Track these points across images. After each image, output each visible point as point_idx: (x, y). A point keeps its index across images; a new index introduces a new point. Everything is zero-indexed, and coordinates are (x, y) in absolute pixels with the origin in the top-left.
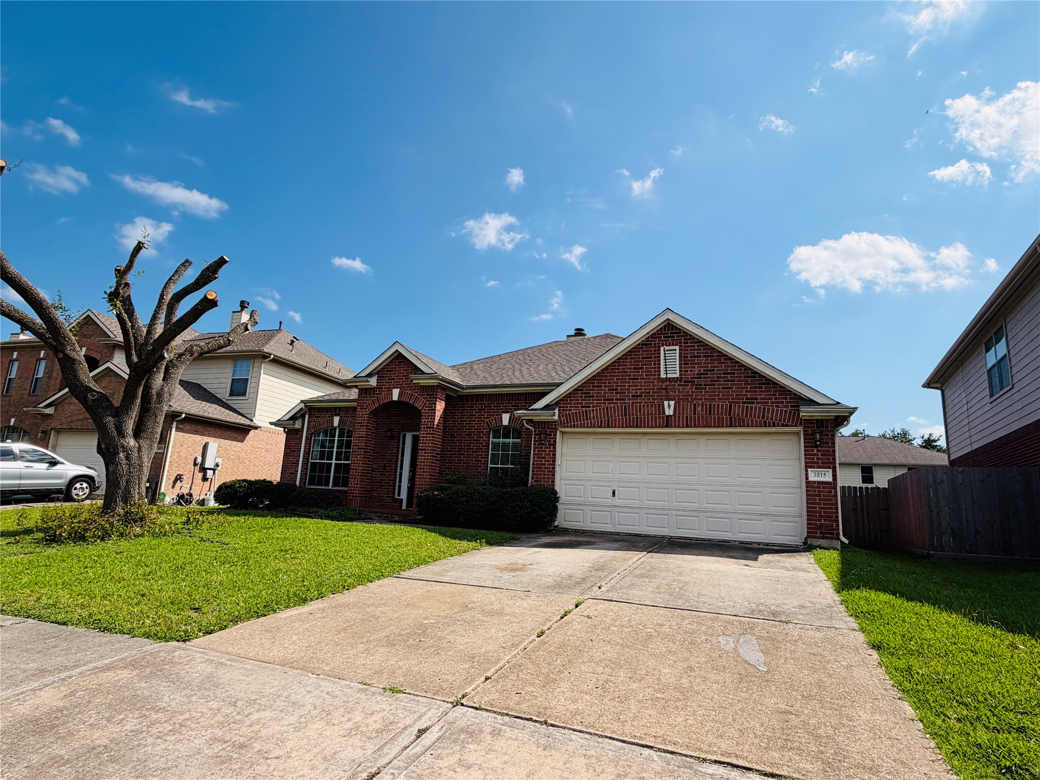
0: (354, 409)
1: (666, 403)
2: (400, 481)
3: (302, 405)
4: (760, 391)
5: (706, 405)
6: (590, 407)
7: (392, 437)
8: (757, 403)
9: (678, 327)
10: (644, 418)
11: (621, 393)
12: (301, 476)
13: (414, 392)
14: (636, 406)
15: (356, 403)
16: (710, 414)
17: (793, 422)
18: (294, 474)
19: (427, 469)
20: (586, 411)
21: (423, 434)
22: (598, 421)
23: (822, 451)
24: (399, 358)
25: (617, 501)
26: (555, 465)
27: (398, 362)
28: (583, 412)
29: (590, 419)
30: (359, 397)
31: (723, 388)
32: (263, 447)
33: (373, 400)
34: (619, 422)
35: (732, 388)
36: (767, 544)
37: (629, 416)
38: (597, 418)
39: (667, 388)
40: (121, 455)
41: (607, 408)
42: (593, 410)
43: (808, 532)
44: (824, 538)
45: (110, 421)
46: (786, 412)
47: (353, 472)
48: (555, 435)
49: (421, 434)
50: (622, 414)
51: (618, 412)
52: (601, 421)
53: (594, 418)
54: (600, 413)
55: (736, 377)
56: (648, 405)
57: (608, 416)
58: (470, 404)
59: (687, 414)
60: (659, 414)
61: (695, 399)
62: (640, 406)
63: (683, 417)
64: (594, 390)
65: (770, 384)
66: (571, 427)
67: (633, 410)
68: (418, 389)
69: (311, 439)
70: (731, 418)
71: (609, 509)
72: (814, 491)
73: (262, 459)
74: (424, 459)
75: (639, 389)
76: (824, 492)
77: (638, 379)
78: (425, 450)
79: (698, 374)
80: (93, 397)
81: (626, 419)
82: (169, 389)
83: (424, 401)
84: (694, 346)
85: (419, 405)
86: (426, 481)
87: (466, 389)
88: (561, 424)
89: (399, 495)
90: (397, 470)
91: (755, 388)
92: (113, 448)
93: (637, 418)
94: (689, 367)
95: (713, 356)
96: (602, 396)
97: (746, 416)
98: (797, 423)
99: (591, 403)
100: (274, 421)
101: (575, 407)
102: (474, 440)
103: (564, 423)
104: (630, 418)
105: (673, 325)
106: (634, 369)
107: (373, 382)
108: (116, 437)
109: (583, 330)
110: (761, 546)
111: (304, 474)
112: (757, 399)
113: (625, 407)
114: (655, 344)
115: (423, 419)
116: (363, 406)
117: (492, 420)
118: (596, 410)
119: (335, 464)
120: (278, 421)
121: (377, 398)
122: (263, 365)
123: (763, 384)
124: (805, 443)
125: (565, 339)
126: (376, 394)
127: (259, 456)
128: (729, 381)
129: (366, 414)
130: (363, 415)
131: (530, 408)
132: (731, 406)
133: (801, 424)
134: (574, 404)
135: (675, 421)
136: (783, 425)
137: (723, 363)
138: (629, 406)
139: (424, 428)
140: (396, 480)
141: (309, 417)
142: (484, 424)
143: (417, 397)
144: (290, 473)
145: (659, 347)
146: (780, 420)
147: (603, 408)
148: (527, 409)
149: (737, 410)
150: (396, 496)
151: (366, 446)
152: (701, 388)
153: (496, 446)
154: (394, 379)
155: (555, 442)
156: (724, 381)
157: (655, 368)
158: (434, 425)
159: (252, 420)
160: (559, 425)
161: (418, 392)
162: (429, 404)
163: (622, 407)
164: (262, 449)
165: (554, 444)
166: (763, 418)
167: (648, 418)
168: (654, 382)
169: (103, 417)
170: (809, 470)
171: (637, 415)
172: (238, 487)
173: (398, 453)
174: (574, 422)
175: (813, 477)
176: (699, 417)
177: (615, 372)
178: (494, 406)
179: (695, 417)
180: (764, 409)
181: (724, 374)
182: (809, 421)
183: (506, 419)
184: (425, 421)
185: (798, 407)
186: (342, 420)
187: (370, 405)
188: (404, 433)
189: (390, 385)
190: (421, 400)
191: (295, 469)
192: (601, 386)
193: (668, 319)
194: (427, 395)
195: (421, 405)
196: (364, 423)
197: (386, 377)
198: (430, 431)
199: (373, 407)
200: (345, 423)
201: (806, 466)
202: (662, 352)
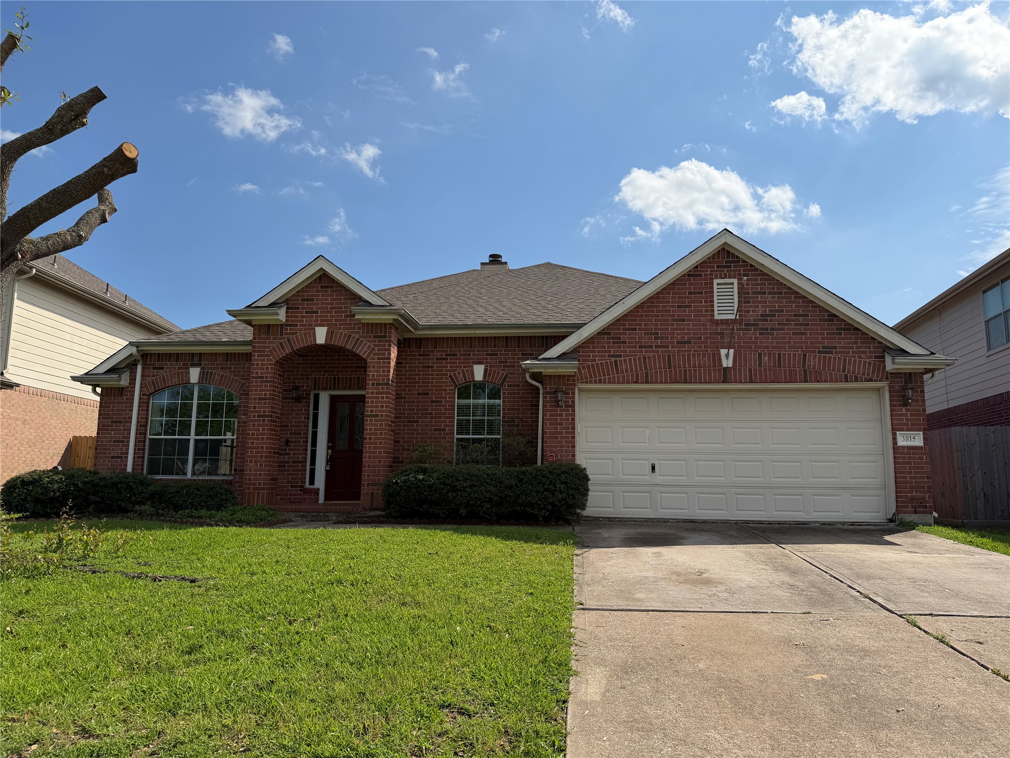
0: (247, 357)
1: (723, 352)
2: (313, 463)
3: (134, 350)
4: (839, 338)
5: (774, 354)
6: (620, 356)
7: (298, 399)
8: (836, 352)
9: (737, 254)
10: (695, 371)
11: (662, 338)
12: (134, 461)
13: (353, 333)
14: (684, 356)
15: (250, 348)
16: (780, 366)
17: (878, 376)
18: (121, 457)
19: (381, 443)
20: (616, 362)
21: (372, 393)
22: (632, 375)
23: (913, 410)
24: (323, 280)
25: (658, 478)
26: (574, 433)
27: (322, 287)
28: (611, 363)
29: (622, 372)
30: (254, 338)
31: (794, 334)
33: (281, 344)
34: (661, 376)
35: (805, 334)
36: (853, 524)
37: (675, 368)
39: (723, 333)
42: (625, 360)
43: (897, 507)
44: (916, 513)
46: (870, 363)
47: (252, 452)
48: (574, 393)
49: (368, 393)
50: (665, 365)
51: (660, 363)
52: (637, 375)
53: (627, 371)
54: (636, 365)
55: (811, 320)
56: (699, 355)
57: (646, 368)
58: (424, 351)
59: (750, 366)
60: (715, 366)
61: (760, 347)
62: (689, 355)
63: (745, 370)
64: (625, 334)
65: (850, 329)
66: (596, 382)
67: (679, 360)
68: (359, 328)
69: (148, 403)
70: (805, 371)
71: (648, 489)
72: (904, 458)
74: (375, 430)
75: (686, 334)
76: (914, 458)
77: (684, 320)
78: (377, 416)
79: (762, 315)
81: (671, 372)
83: (370, 346)
84: (757, 280)
85: (362, 351)
86: (380, 462)
87: (422, 329)
88: (582, 378)
89: (312, 482)
90: (307, 446)
91: (833, 334)
93: (685, 371)
94: (751, 307)
95: (781, 293)
96: (636, 342)
97: (823, 369)
98: (882, 376)
99: (622, 351)
100: (80, 372)
101: (600, 356)
102: (432, 402)
103: (586, 378)
104: (675, 371)
105: (728, 252)
106: (679, 307)
107: (282, 315)
109: (500, 256)
110: (846, 527)
111: (138, 457)
112: (835, 348)
113: (669, 357)
114: (706, 275)
115: (370, 371)
116: (264, 351)
117: (459, 373)
118: (630, 360)
119: (196, 441)
120: (86, 374)
121: (289, 340)
123: (843, 329)
124: (891, 401)
125: (479, 267)
126: (286, 334)
128: (801, 325)
129: (271, 364)
130: (263, 368)
131: (541, 357)
132: (805, 356)
133: (887, 378)
134: (599, 352)
135: (735, 375)
136: (866, 380)
137: (792, 302)
138: (674, 356)
139: (373, 384)
140: (305, 462)
141: (143, 369)
142: (446, 378)
143: (358, 339)
144: (112, 457)
145: (712, 279)
146: (863, 374)
147: (639, 358)
148: (536, 359)
149: (813, 361)
150: (307, 486)
151: (272, 412)
152: (767, 334)
153: (463, 410)
154: (317, 312)
155: (573, 402)
156: (795, 325)
157: (707, 306)
158: (388, 380)
160: (578, 380)
161: (359, 333)
162: (379, 350)
163: (664, 356)
164: (18, 419)
165: (573, 406)
166: (844, 371)
167: (700, 370)
168: (705, 325)
170: (898, 433)
171: (684, 366)
173: (308, 423)
174: (600, 376)
175: (901, 442)
176: (765, 370)
177: (653, 311)
178: (460, 355)
179: (760, 370)
180: (845, 360)
181: (795, 315)
182: (895, 375)
183: (479, 373)
184: (373, 375)
185: (884, 357)
186: (211, 373)
187: (276, 351)
188: (316, 392)
189: (311, 321)
190: (366, 344)
191: (122, 450)
192: (635, 329)
193: (726, 243)
194: (375, 337)
195: (365, 352)
196: (267, 377)
197: (303, 308)
198: (383, 388)
199: (282, 353)
200: (210, 378)
201: (893, 429)
202: (715, 286)
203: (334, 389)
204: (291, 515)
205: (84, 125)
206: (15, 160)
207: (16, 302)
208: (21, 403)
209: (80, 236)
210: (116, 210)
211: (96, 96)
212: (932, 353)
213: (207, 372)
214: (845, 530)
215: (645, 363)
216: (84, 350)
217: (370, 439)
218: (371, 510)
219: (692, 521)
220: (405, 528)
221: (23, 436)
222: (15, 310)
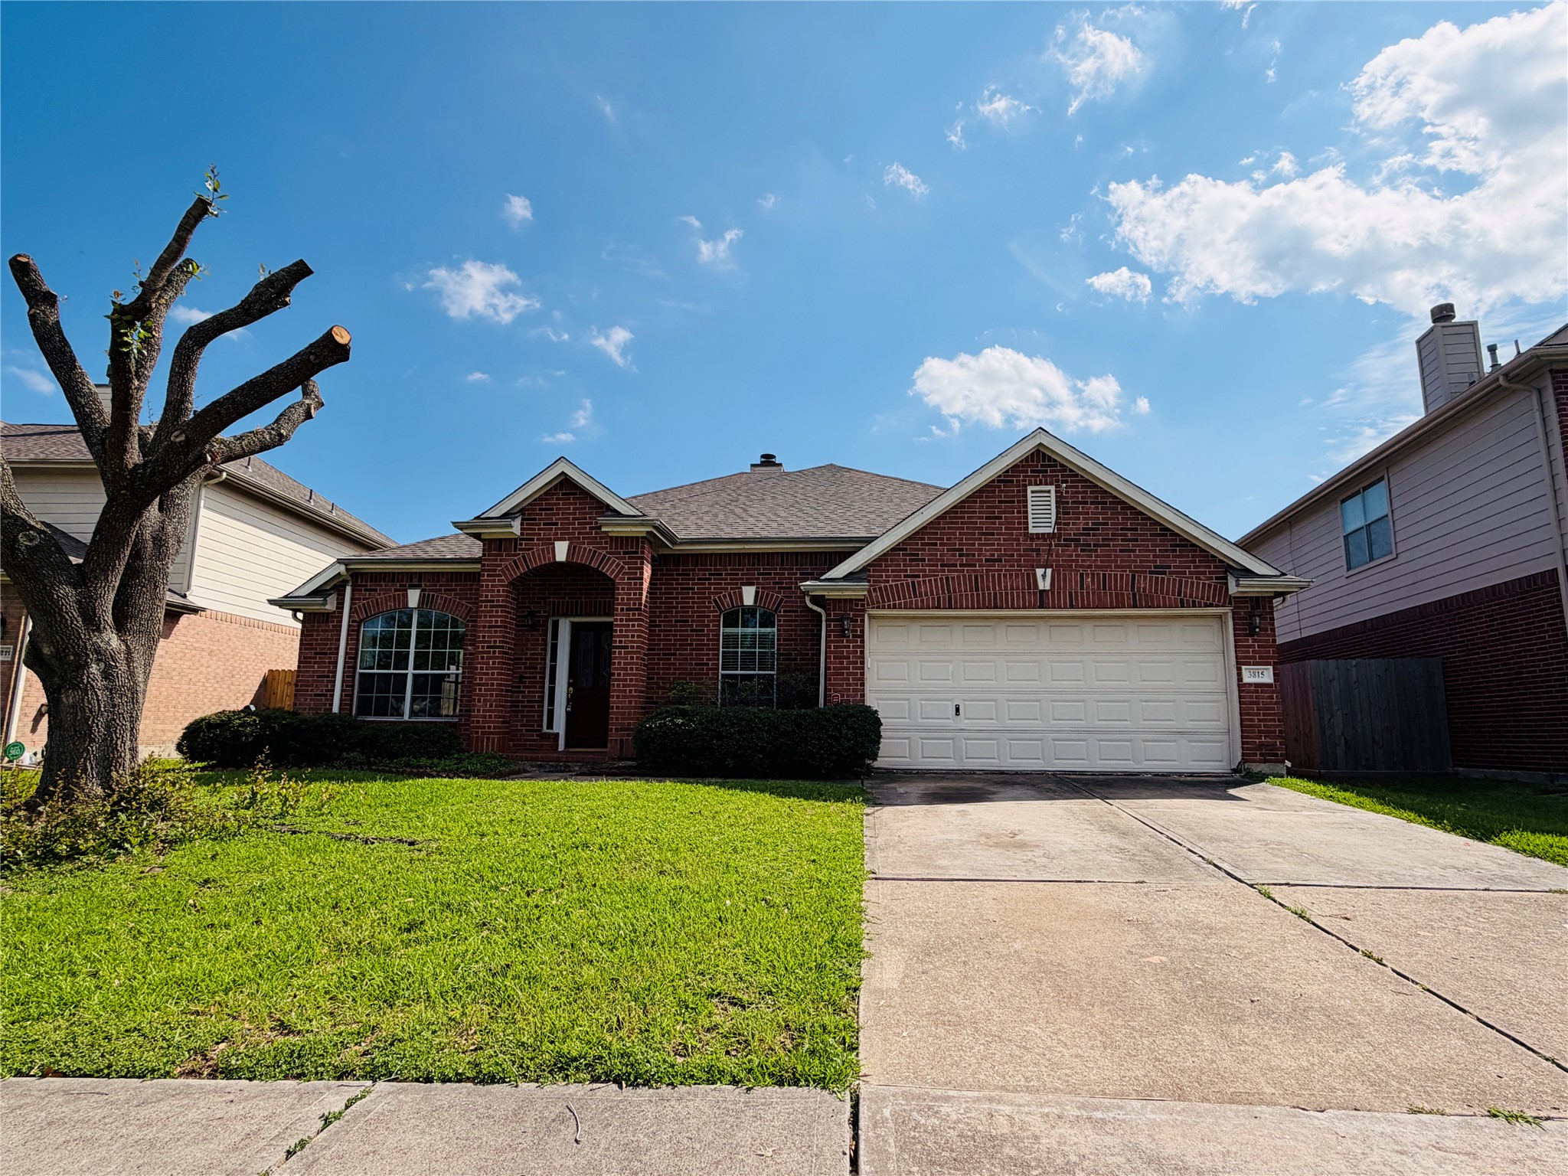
0: (475, 577)
1: (1039, 572)
2: (551, 702)
3: (342, 569)
4: (1174, 556)
5: (1098, 575)
6: (919, 576)
7: (534, 627)
8: (1171, 573)
9: (1054, 456)
10: (1007, 594)
12: (341, 700)
13: (599, 548)
14: (993, 576)
15: (479, 566)
16: (1104, 589)
17: (1219, 601)
18: (326, 695)
19: (631, 680)
20: (913, 583)
21: (621, 620)
22: (933, 599)
23: (1261, 641)
24: (565, 486)
25: (963, 722)
26: (863, 668)
27: (563, 494)
28: (908, 584)
29: (921, 595)
30: (484, 555)
31: (1121, 551)
32: (205, 646)
33: (515, 561)
34: (967, 600)
35: (1134, 551)
36: (1191, 775)
37: (983, 590)
38: (932, 594)
39: (1039, 549)
40: (94, 669)
41: (947, 579)
42: (924, 581)
43: (1243, 754)
44: (1265, 761)
45: (67, 594)
46: (1210, 586)
47: (480, 690)
48: (863, 621)
49: (616, 620)
50: (971, 587)
51: (965, 585)
52: (939, 598)
53: (926, 594)
54: (937, 587)
55: (1140, 535)
56: (1011, 575)
57: (949, 591)
58: (683, 570)
59: (1071, 588)
60: (1029, 588)
61: (1081, 566)
62: (999, 576)
63: (1065, 593)
64: (924, 550)
65: (1186, 546)
66: (889, 607)
67: (988, 581)
68: (606, 543)
69: (358, 631)
70: (1134, 595)
71: (951, 734)
72: (1251, 697)
73: (203, 669)
74: (625, 664)
75: (996, 550)
76: (1263, 698)
77: (993, 534)
78: (627, 647)
79: (1084, 529)
80: (31, 540)
81: (978, 595)
82: (176, 529)
83: (618, 564)
84: (1077, 487)
85: (610, 570)
86: (630, 702)
87: (682, 544)
88: (873, 603)
89: (550, 725)
90: (544, 683)
91: (1166, 551)
92: (76, 654)
93: (995, 594)
94: (1070, 519)
95: (1106, 503)
96: (938, 560)
97: (1156, 592)
98: (1225, 602)
99: (920, 571)
100: (278, 595)
101: (895, 576)
102: (691, 631)
103: (878, 602)
104: (984, 595)
105: (1044, 454)
106: (987, 518)
107: (516, 527)
108: (82, 631)
109: (774, 457)
110: (1183, 778)
111: (346, 695)
112: (1170, 567)
113: (976, 577)
114: (1018, 481)
115: (619, 594)
116: (495, 570)
117: (725, 596)
118: (930, 581)
119: (414, 675)
120: (286, 597)
121: (524, 557)
122: (203, 491)
123: (1178, 546)
124: (1235, 629)
125: (748, 470)
126: (520, 550)
127: (197, 664)
128: (1130, 540)
129: (502, 586)
130: (495, 590)
131: (823, 577)
132: (1133, 577)
133: (1230, 603)
134: (893, 571)
135: (1053, 599)
136: (1206, 606)
137: (1119, 514)
138: (982, 576)
139: (622, 610)
140: (542, 702)
141: (353, 590)
142: (710, 602)
143: (605, 556)
144: (316, 695)
145: (1025, 486)
146: (1203, 598)
147: (941, 579)
148: (818, 579)
149: (1143, 584)
150: (545, 730)
151: (504, 642)
152: (1090, 551)
153: (730, 640)
154: (557, 524)
155: (862, 631)
156: (1122, 540)
157: (1020, 518)
158: (640, 604)
159: (185, 596)
160: (868, 605)
161: (606, 548)
162: (629, 568)
163: (970, 576)
164: (203, 650)
165: (862, 636)
166: (1179, 595)
167: (1012, 593)
168: (1018, 540)
169: (52, 587)
170: (1243, 667)
171: (994, 589)
172: (240, 725)
173: (546, 655)
174: (894, 600)
175: (1247, 678)
176: (1088, 593)
177: (957, 523)
178: (726, 574)
179: (1082, 594)
180: (1181, 582)
181: (1122, 529)
182: (1239, 601)
183: (749, 595)
184: (623, 599)
185: (1226, 579)
186: (433, 595)
187: (508, 570)
188: (555, 619)
189: (550, 534)
190: (614, 561)
191: (327, 686)
192: (936, 544)
193: (1041, 444)
194: (624, 553)
195: (613, 571)
196: (498, 601)
197: (540, 519)
198: (634, 615)
199: (515, 573)
200: (432, 602)
201: (1237, 663)
202: (1029, 494)
203: (577, 615)
204: (527, 765)
205: (286, 304)
206: (205, 345)
207: (203, 512)
208: (207, 631)
209: (281, 435)
210: (323, 405)
211: (300, 271)
212: (1283, 574)
213: (429, 595)
215: (948, 585)
216: (283, 568)
217: (619, 675)
218: (621, 759)
219: (1002, 773)
220: (660, 781)
221: (209, 669)
222: (202, 521)
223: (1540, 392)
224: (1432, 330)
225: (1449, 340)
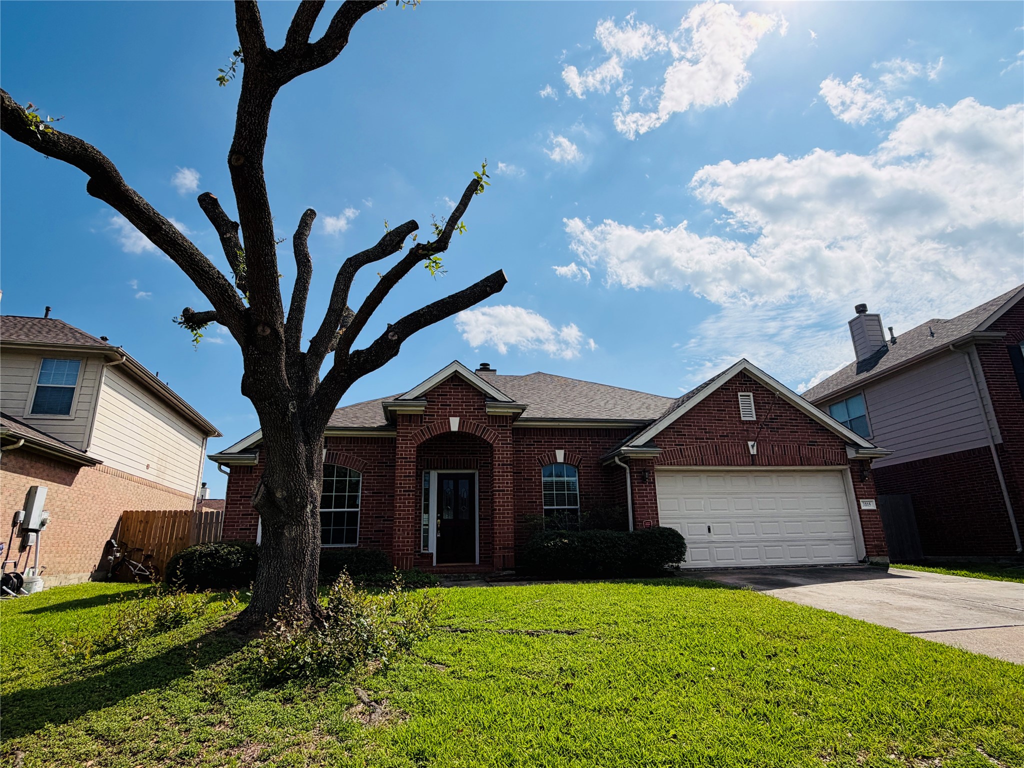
0: (369, 440)
1: (750, 443)
2: (427, 531)
4: (818, 436)
5: (781, 446)
6: (683, 445)
8: (818, 445)
9: (750, 376)
10: (733, 456)
11: (709, 432)
13: (481, 423)
14: (725, 446)
16: (785, 454)
17: (843, 462)
18: (249, 529)
19: (507, 513)
20: (680, 449)
21: (499, 472)
22: (693, 459)
23: (868, 485)
24: (454, 380)
25: (713, 537)
26: (656, 503)
29: (686, 457)
30: (398, 426)
31: (791, 432)
34: (711, 460)
35: (797, 432)
37: (720, 454)
38: (692, 456)
39: (748, 430)
40: (308, 508)
42: (687, 448)
43: (867, 552)
44: (879, 555)
46: (838, 453)
47: (399, 522)
48: (653, 473)
49: (495, 472)
50: (713, 452)
51: (710, 450)
52: (696, 459)
53: (689, 456)
54: (694, 452)
55: (800, 423)
56: (735, 445)
57: (701, 455)
58: (516, 439)
59: (767, 453)
60: (745, 453)
61: (772, 441)
62: (728, 445)
63: (765, 457)
64: (685, 429)
65: (823, 430)
66: (667, 464)
67: (722, 448)
68: (485, 419)
70: (801, 458)
71: (707, 545)
72: (866, 518)
74: (503, 502)
75: (724, 430)
76: (873, 518)
77: (722, 420)
78: (504, 491)
79: (770, 419)
81: (718, 457)
83: (495, 434)
84: (765, 394)
85: (489, 438)
86: (508, 529)
89: (426, 546)
91: (814, 433)
93: (727, 456)
94: (763, 412)
96: (693, 435)
97: (812, 456)
98: (846, 463)
99: (684, 442)
100: (216, 452)
101: (668, 445)
103: (661, 461)
105: (746, 374)
106: (718, 410)
107: (424, 407)
108: (306, 479)
109: (489, 365)
112: (816, 442)
113: (716, 446)
114: (732, 389)
115: (496, 454)
116: (407, 436)
117: (545, 456)
118: (690, 448)
120: (221, 453)
121: (428, 427)
122: (105, 370)
123: (819, 430)
124: (852, 478)
126: (425, 422)
129: (413, 447)
130: (407, 450)
131: (631, 445)
132: (799, 447)
133: (849, 463)
135: (759, 460)
136: (838, 464)
137: (787, 410)
138: (719, 446)
139: (499, 465)
142: (535, 460)
143: (485, 428)
144: (241, 529)
145: (737, 392)
146: (835, 460)
147: (696, 447)
149: (804, 451)
150: (422, 551)
151: (414, 488)
152: (775, 431)
153: (548, 486)
154: (450, 406)
155: (654, 480)
156: (791, 426)
157: (735, 411)
158: (510, 461)
159: (86, 451)
160: (656, 463)
161: (485, 423)
162: (502, 437)
163: (712, 446)
165: (654, 483)
166: (823, 458)
167: (737, 456)
168: (736, 424)
170: (860, 500)
171: (726, 453)
174: (670, 460)
175: (863, 507)
176: (777, 456)
177: (701, 413)
178: (545, 442)
179: (774, 457)
180: (823, 451)
182: (853, 462)
183: (560, 455)
184: (499, 457)
185: (845, 449)
186: (337, 454)
187: (417, 436)
188: (427, 471)
189: (445, 412)
190: (492, 432)
191: (251, 522)
192: (691, 426)
193: (745, 368)
194: (498, 426)
195: (492, 438)
196: (410, 458)
197: (438, 402)
198: (507, 468)
199: (422, 438)
200: (336, 458)
201: (857, 498)
202: (739, 397)
203: (441, 469)
207: (103, 387)
212: (876, 447)
213: (333, 453)
214: (840, 570)
215: (700, 450)
217: (499, 510)
218: (505, 569)
219: (743, 568)
222: (102, 394)
223: (969, 354)
224: (857, 318)
225: (868, 323)
